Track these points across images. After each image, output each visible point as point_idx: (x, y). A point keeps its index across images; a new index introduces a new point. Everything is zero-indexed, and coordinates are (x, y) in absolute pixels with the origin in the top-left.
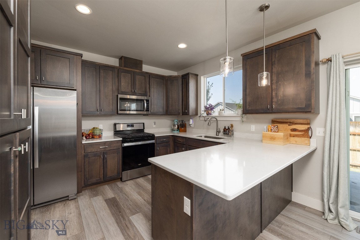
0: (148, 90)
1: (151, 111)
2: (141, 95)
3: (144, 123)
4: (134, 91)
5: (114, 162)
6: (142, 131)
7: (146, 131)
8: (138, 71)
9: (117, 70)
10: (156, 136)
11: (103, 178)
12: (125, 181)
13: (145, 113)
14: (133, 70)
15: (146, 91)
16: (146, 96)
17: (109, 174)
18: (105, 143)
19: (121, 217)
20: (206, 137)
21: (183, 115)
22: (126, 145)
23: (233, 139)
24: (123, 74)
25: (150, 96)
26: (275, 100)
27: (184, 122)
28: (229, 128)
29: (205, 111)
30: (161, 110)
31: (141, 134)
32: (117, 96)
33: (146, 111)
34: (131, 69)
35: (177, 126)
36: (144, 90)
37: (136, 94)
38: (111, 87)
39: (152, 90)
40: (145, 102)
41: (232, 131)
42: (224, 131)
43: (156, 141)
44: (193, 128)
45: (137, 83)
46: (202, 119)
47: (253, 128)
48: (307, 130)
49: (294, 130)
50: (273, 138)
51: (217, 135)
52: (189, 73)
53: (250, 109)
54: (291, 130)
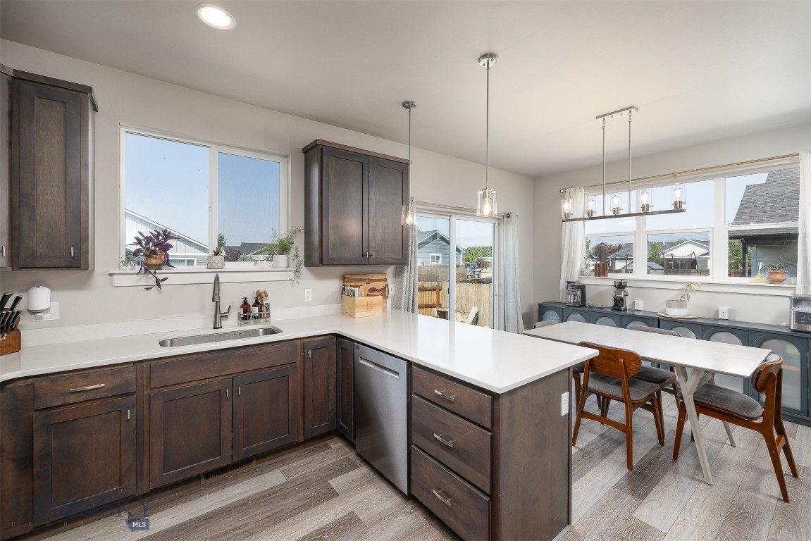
26: (372, 244)
42: (246, 311)
47: (308, 294)
48: (385, 288)
49: (372, 290)
50: (370, 306)
51: (215, 328)
52: (90, 89)
53: (334, 256)
54: (369, 290)
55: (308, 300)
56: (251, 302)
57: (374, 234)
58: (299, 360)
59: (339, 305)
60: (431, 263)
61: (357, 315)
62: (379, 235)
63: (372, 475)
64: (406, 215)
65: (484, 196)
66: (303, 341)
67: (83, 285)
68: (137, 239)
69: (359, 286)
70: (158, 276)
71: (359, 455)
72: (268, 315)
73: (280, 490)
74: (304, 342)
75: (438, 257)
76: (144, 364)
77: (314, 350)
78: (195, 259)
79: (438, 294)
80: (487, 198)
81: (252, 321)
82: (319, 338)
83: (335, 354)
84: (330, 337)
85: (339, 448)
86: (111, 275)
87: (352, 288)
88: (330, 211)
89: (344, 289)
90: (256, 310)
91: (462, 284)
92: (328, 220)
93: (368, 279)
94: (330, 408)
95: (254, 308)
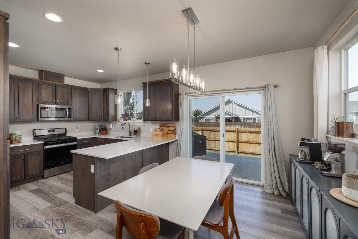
0: (70, 100)
1: (73, 118)
2: (63, 104)
3: (66, 129)
4: (56, 101)
5: (36, 163)
6: (64, 135)
7: (68, 135)
8: (59, 83)
9: (38, 82)
10: (78, 138)
11: (24, 177)
12: (47, 178)
13: (68, 119)
14: (54, 83)
15: (68, 101)
16: (68, 105)
17: (31, 173)
18: (26, 147)
19: (48, 197)
20: (122, 137)
21: (104, 120)
22: (47, 147)
23: (140, 138)
24: (44, 86)
25: (72, 105)
26: (158, 113)
27: (105, 126)
28: (137, 130)
29: (122, 118)
30: (83, 117)
31: (63, 138)
32: (38, 105)
33: (68, 118)
34: (53, 82)
35: (99, 129)
36: (66, 100)
37: (58, 103)
38: (31, 98)
39: (74, 100)
40: (67, 110)
41: (139, 132)
42: (134, 132)
43: (78, 143)
44: (113, 131)
45: (59, 94)
46: (119, 123)
48: (174, 130)
49: (169, 130)
55: (151, 131)
67: (115, 124)
93: (168, 126)
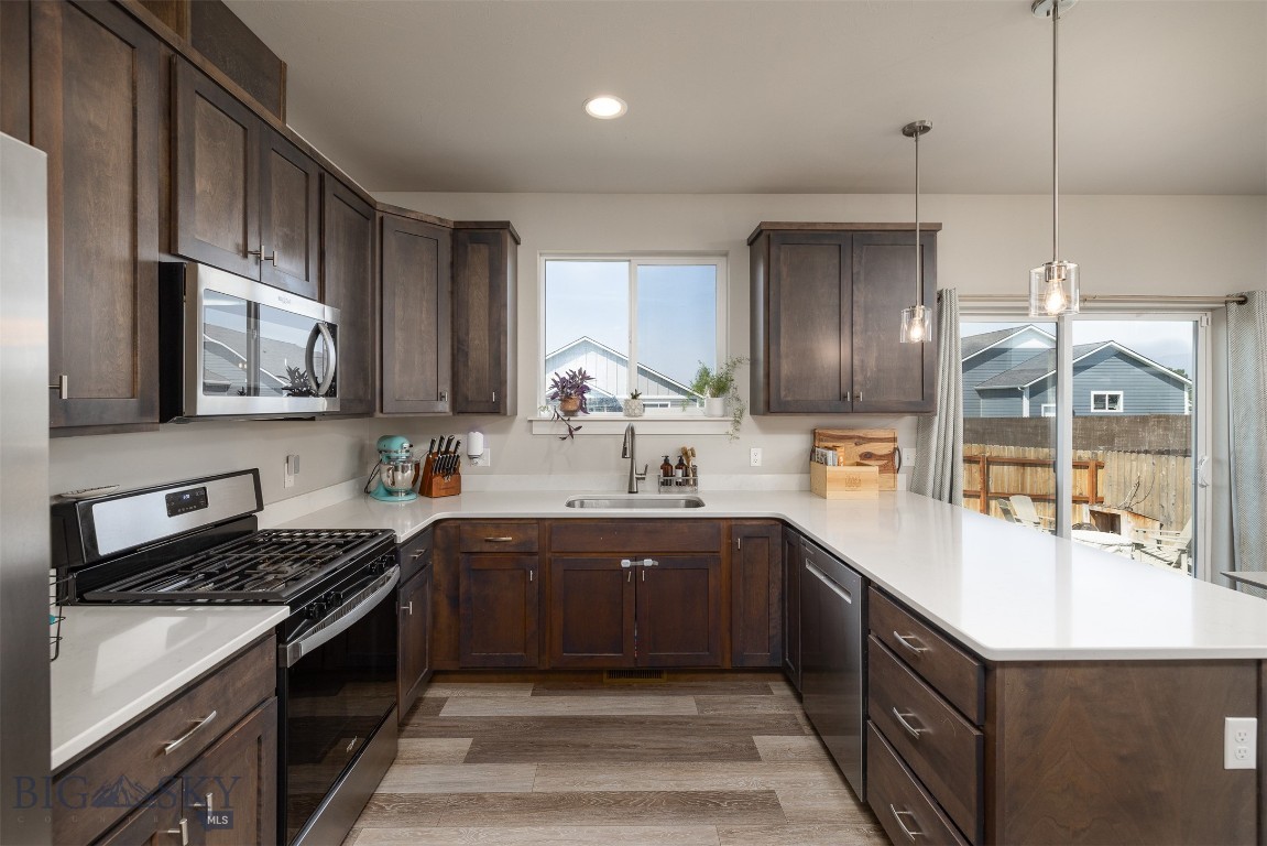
3: (255, 472)
4: (267, 257)
14: (255, 106)
21: (460, 413)
25: (321, 303)
26: (859, 378)
28: (682, 463)
34: (247, 97)
36: (303, 261)
39: (332, 265)
44: (487, 471)
47: (757, 457)
48: (894, 452)
49: (868, 456)
50: (853, 483)
51: (630, 492)
52: (508, 223)
53: (789, 399)
54: (860, 456)
55: (756, 464)
56: (674, 462)
57: (862, 361)
58: (724, 549)
59: (805, 476)
60: (1092, 410)
61: (829, 494)
62: (872, 363)
63: (821, 754)
64: (910, 325)
65: (1048, 276)
66: (729, 522)
67: (504, 430)
68: (554, 380)
69: (834, 448)
70: (571, 424)
71: (807, 717)
72: (695, 483)
73: (687, 723)
74: (733, 525)
75: (1114, 399)
76: (547, 523)
77: (746, 538)
78: (669, 403)
79: (1094, 477)
80: (1056, 279)
81: (674, 488)
82: (754, 522)
83: (780, 549)
84: (773, 522)
85: (784, 698)
86: (531, 421)
87: (824, 451)
88: (783, 330)
89: (813, 451)
90: (680, 473)
91: (1164, 457)
92: (779, 344)
93: (859, 437)
94: (772, 632)
95: (678, 470)
